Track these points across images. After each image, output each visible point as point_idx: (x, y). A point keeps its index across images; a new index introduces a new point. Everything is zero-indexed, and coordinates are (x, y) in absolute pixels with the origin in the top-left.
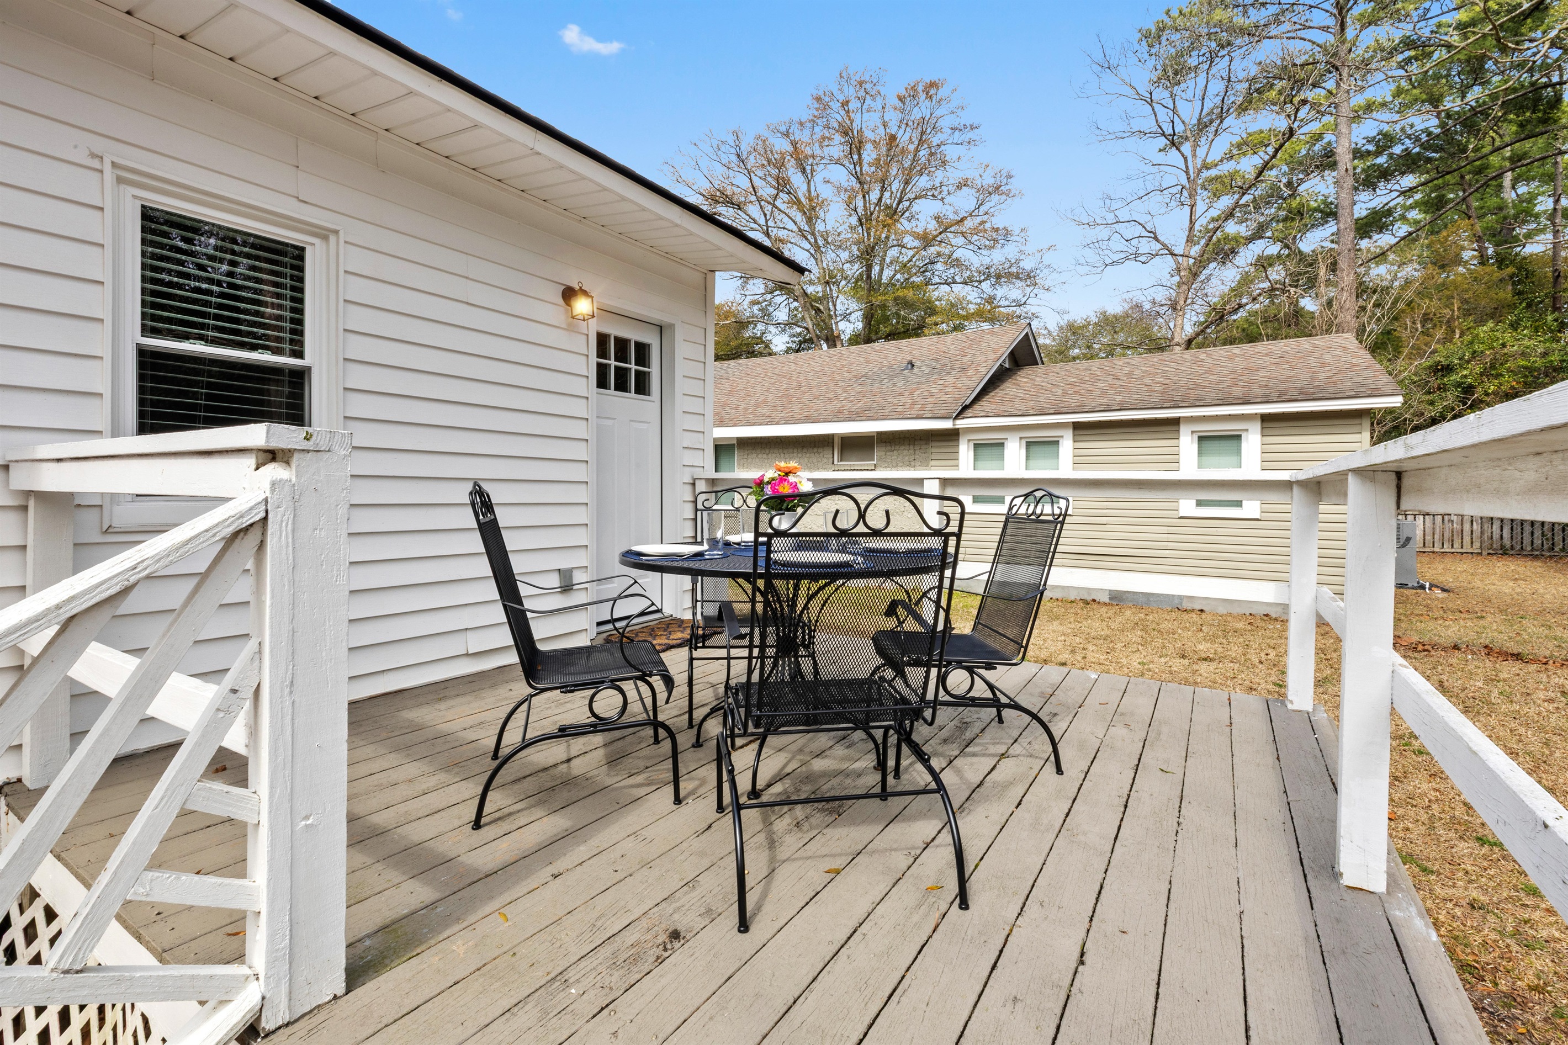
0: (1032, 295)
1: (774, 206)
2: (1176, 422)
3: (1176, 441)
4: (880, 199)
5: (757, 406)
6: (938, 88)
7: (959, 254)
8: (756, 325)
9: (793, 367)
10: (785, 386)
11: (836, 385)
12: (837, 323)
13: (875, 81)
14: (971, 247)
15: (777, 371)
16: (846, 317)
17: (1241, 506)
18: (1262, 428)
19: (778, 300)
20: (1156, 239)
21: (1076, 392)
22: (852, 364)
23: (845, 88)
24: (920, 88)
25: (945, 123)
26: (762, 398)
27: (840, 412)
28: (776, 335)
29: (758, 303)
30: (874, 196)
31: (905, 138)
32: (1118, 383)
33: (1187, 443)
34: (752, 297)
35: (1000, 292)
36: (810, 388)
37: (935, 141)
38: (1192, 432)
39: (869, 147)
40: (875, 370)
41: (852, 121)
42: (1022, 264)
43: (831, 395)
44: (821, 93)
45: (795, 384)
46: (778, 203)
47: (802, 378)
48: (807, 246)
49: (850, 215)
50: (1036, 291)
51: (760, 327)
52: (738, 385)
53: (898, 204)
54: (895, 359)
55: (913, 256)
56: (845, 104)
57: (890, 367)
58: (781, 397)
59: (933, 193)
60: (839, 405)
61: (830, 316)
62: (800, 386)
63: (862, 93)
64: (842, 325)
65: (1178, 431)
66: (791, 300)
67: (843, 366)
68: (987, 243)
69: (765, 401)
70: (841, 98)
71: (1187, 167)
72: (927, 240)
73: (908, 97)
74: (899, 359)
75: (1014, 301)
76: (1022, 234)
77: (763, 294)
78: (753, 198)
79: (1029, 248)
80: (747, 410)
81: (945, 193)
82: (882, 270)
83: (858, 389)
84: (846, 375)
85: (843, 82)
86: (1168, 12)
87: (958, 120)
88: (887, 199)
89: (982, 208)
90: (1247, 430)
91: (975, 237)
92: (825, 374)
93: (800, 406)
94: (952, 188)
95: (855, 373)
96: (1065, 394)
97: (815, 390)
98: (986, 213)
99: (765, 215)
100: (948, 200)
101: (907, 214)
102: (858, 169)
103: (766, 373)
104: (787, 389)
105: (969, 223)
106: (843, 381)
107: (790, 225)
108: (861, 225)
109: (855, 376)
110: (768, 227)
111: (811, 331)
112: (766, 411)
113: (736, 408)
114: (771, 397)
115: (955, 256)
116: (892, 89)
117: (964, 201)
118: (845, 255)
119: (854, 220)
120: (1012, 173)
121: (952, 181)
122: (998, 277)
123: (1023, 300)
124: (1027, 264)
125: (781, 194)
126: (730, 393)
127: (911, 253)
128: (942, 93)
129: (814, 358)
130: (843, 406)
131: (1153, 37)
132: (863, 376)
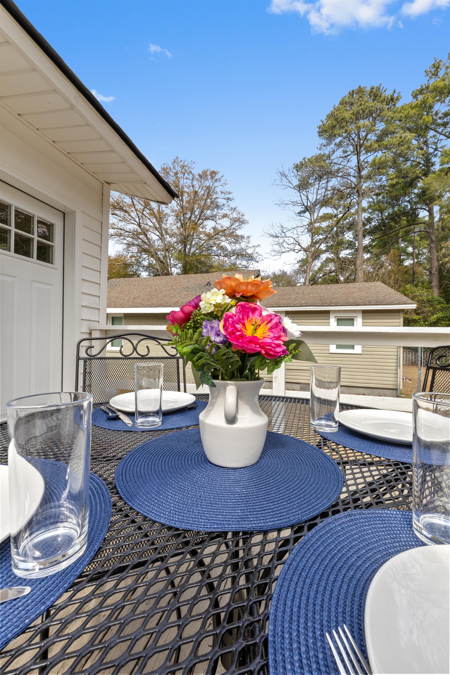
0: (251, 263)
1: (143, 214)
2: (328, 312)
3: (328, 320)
4: (191, 217)
5: (135, 298)
6: (216, 175)
7: (223, 244)
8: (133, 266)
9: (152, 282)
10: (149, 290)
11: (174, 291)
12: (171, 268)
13: (189, 166)
14: (227, 242)
15: (145, 284)
16: (175, 266)
17: (354, 348)
18: (363, 316)
19: (145, 256)
20: (299, 245)
21: (284, 299)
22: (181, 282)
23: (176, 167)
24: (208, 173)
25: (218, 189)
26: (137, 295)
27: (177, 302)
28: (142, 271)
29: (134, 257)
30: (188, 216)
31: (201, 192)
32: (300, 296)
33: (333, 321)
34: (131, 254)
35: (238, 262)
36: (162, 292)
37: (214, 196)
38: (335, 317)
39: (186, 195)
40: (192, 285)
41: (179, 182)
42: (247, 251)
43: (172, 295)
44: (165, 167)
45: (153, 290)
46: (145, 213)
47: (157, 287)
48: (158, 234)
49: (177, 222)
50: (252, 262)
51: (135, 267)
52: (124, 290)
53: (198, 221)
54: (201, 281)
55: (204, 243)
56: (176, 174)
57: (199, 284)
58: (147, 295)
59: (213, 218)
60: (176, 300)
61: (168, 265)
62: (156, 291)
63: (183, 171)
64: (173, 269)
65: (329, 316)
66: (150, 257)
67: (177, 283)
68: (234, 241)
69: (138, 297)
70: (174, 171)
71: (311, 218)
72: (210, 237)
73: (203, 176)
74: (203, 281)
75: (244, 266)
76: (248, 239)
77: (137, 253)
78: (133, 209)
79: (250, 245)
80: (129, 300)
81: (217, 219)
82: (190, 248)
83: (185, 293)
84: (179, 287)
85: (175, 164)
86: (304, 159)
87: (224, 189)
88: (193, 218)
89: (232, 227)
90: (357, 317)
91: (229, 238)
92: (168, 286)
93: (157, 299)
94: (220, 217)
95: (183, 286)
96: (279, 299)
97: (164, 293)
98: (234, 229)
99: (139, 217)
100: (219, 222)
101: (201, 226)
102: (181, 203)
103: (139, 285)
104: (150, 292)
105: (227, 232)
106: (178, 289)
107: (151, 224)
108: (182, 227)
109: (183, 288)
110: (140, 223)
111: (159, 270)
112: (139, 301)
113: (124, 299)
114: (141, 295)
115: (221, 245)
116: (197, 171)
117: (225, 223)
118: (175, 240)
119: (179, 225)
120: (244, 214)
121: (220, 214)
122: (238, 255)
123: (248, 265)
124: (249, 251)
125: (146, 209)
126: (120, 292)
127: (203, 242)
128: (217, 177)
129: (162, 279)
130: (179, 300)
131: (298, 168)
132: (187, 288)
